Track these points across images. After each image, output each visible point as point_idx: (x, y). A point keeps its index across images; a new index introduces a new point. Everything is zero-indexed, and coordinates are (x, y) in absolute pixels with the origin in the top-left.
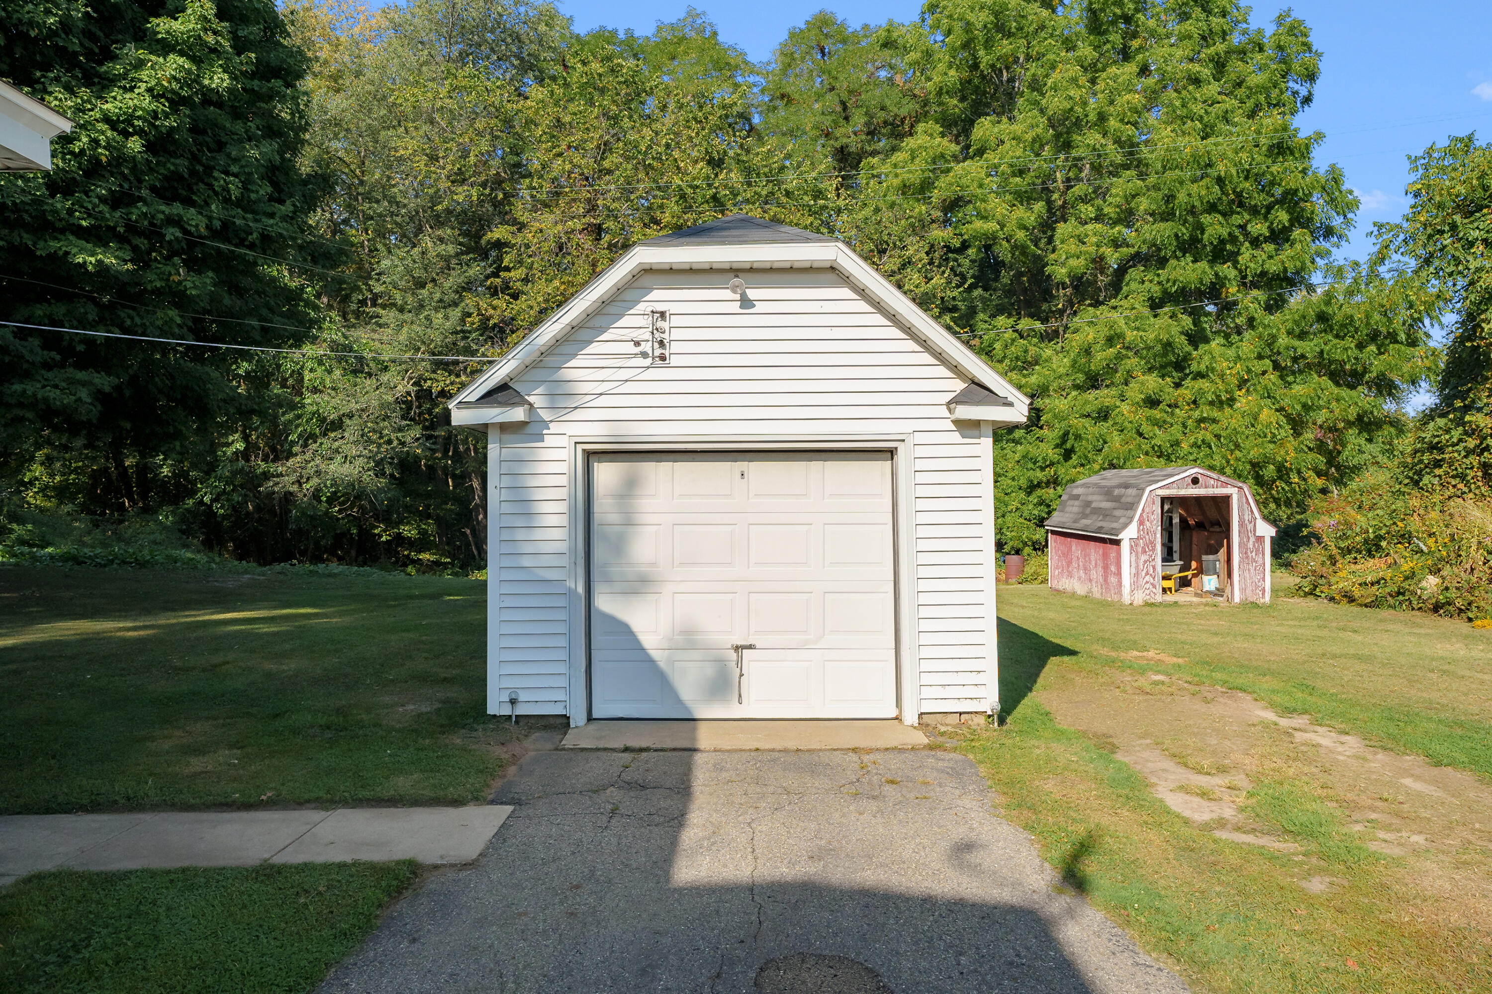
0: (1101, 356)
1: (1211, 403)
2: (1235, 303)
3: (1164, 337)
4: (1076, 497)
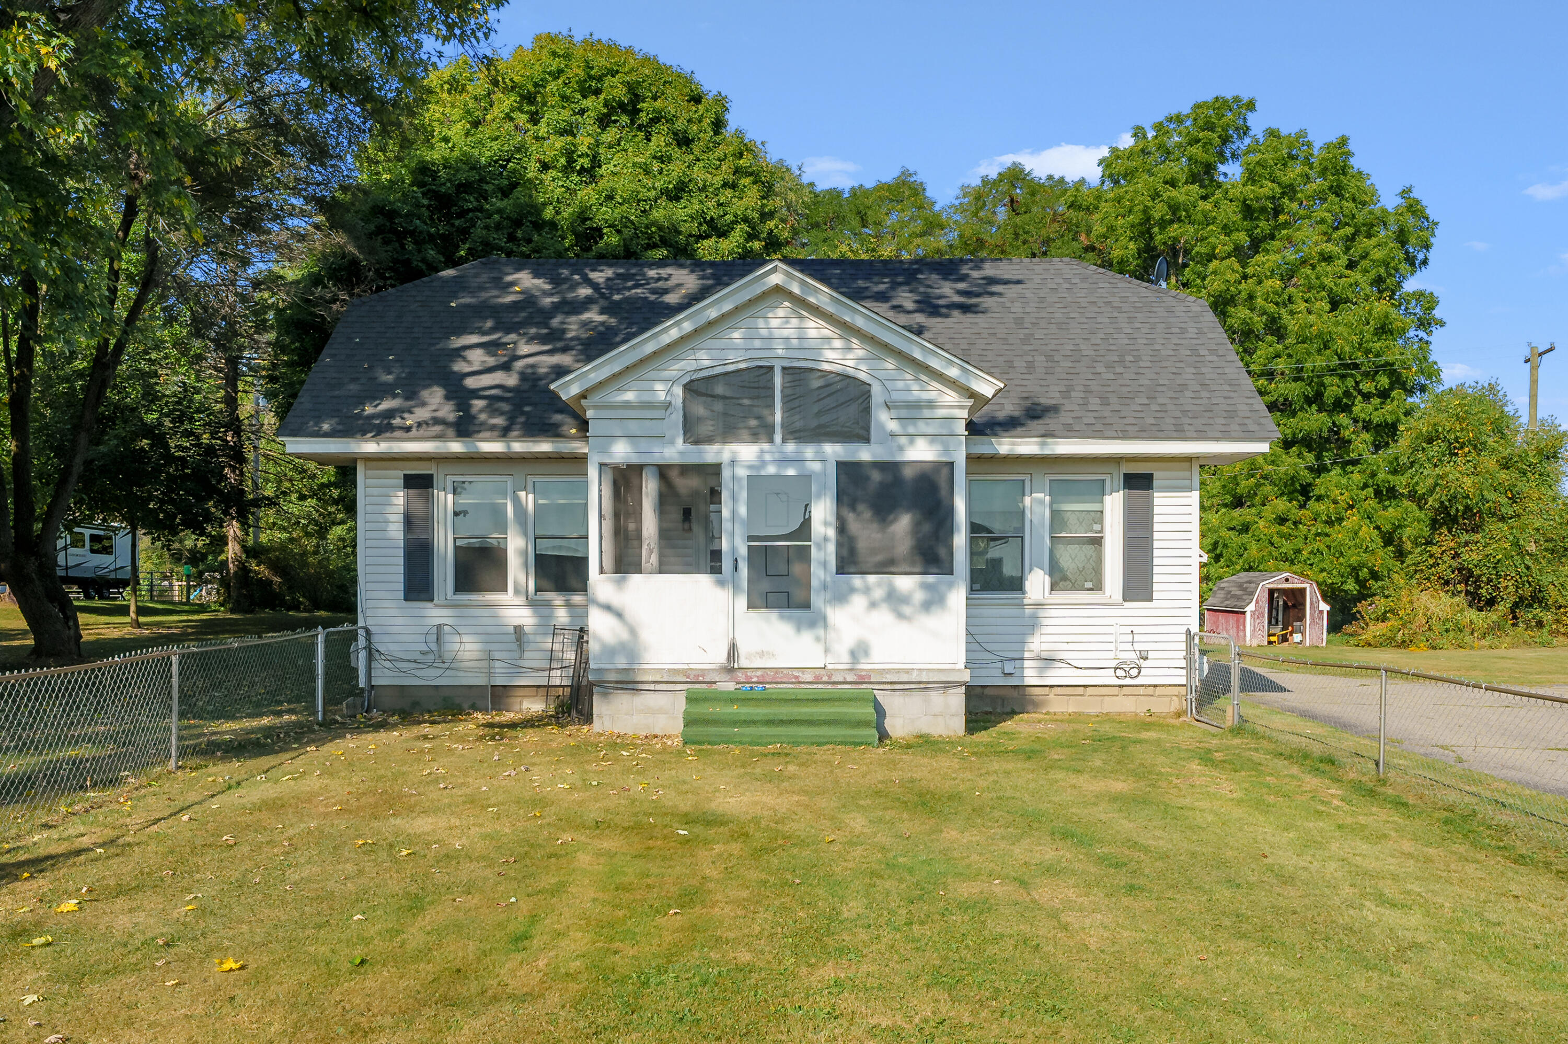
0: (1245, 485)
1: (1326, 522)
2: (1350, 442)
3: (1291, 472)
4: (1223, 589)
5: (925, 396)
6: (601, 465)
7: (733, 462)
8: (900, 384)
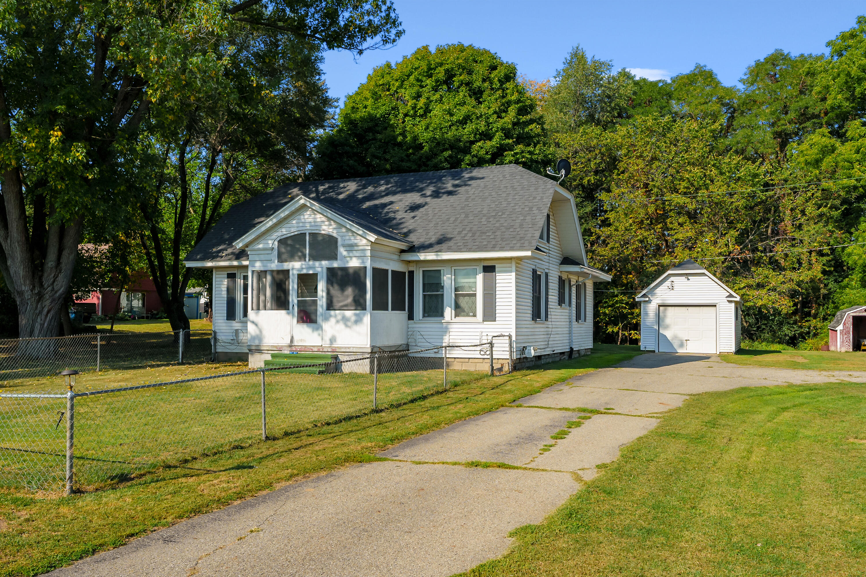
5: (356, 241)
6: (253, 271)
7: (293, 269)
8: (347, 237)
